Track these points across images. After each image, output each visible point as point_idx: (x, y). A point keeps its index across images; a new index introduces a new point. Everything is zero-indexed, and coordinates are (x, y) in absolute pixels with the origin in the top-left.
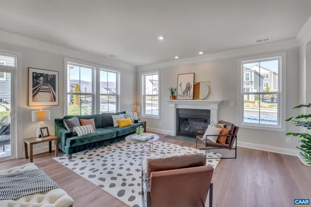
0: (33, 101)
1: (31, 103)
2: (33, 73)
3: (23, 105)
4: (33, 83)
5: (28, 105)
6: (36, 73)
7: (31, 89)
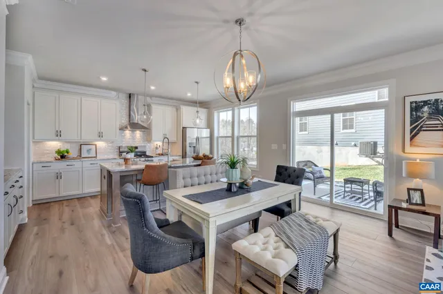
0: (411, 145)
1: (408, 149)
2: (411, 103)
3: (397, 150)
4: (411, 118)
5: (404, 151)
6: (416, 102)
7: (408, 128)
